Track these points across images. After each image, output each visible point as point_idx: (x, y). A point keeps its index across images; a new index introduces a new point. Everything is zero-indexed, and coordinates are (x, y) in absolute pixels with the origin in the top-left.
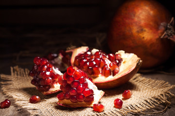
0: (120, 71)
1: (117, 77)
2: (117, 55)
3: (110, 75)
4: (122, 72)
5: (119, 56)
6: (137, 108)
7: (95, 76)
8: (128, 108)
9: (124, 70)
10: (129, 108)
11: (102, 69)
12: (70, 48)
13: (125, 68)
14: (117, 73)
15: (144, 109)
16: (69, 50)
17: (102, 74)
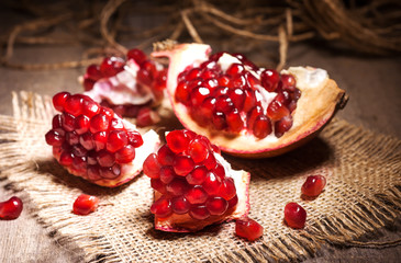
0: (295, 124)
1: (287, 139)
2: (286, 77)
3: (269, 133)
4: (299, 128)
5: (290, 80)
6: (341, 229)
7: (231, 133)
8: (319, 228)
9: (305, 123)
10: (323, 228)
11: (249, 115)
12: (161, 46)
13: (307, 117)
14: (287, 129)
15: (360, 232)
16: (158, 50)
17: (247, 128)
